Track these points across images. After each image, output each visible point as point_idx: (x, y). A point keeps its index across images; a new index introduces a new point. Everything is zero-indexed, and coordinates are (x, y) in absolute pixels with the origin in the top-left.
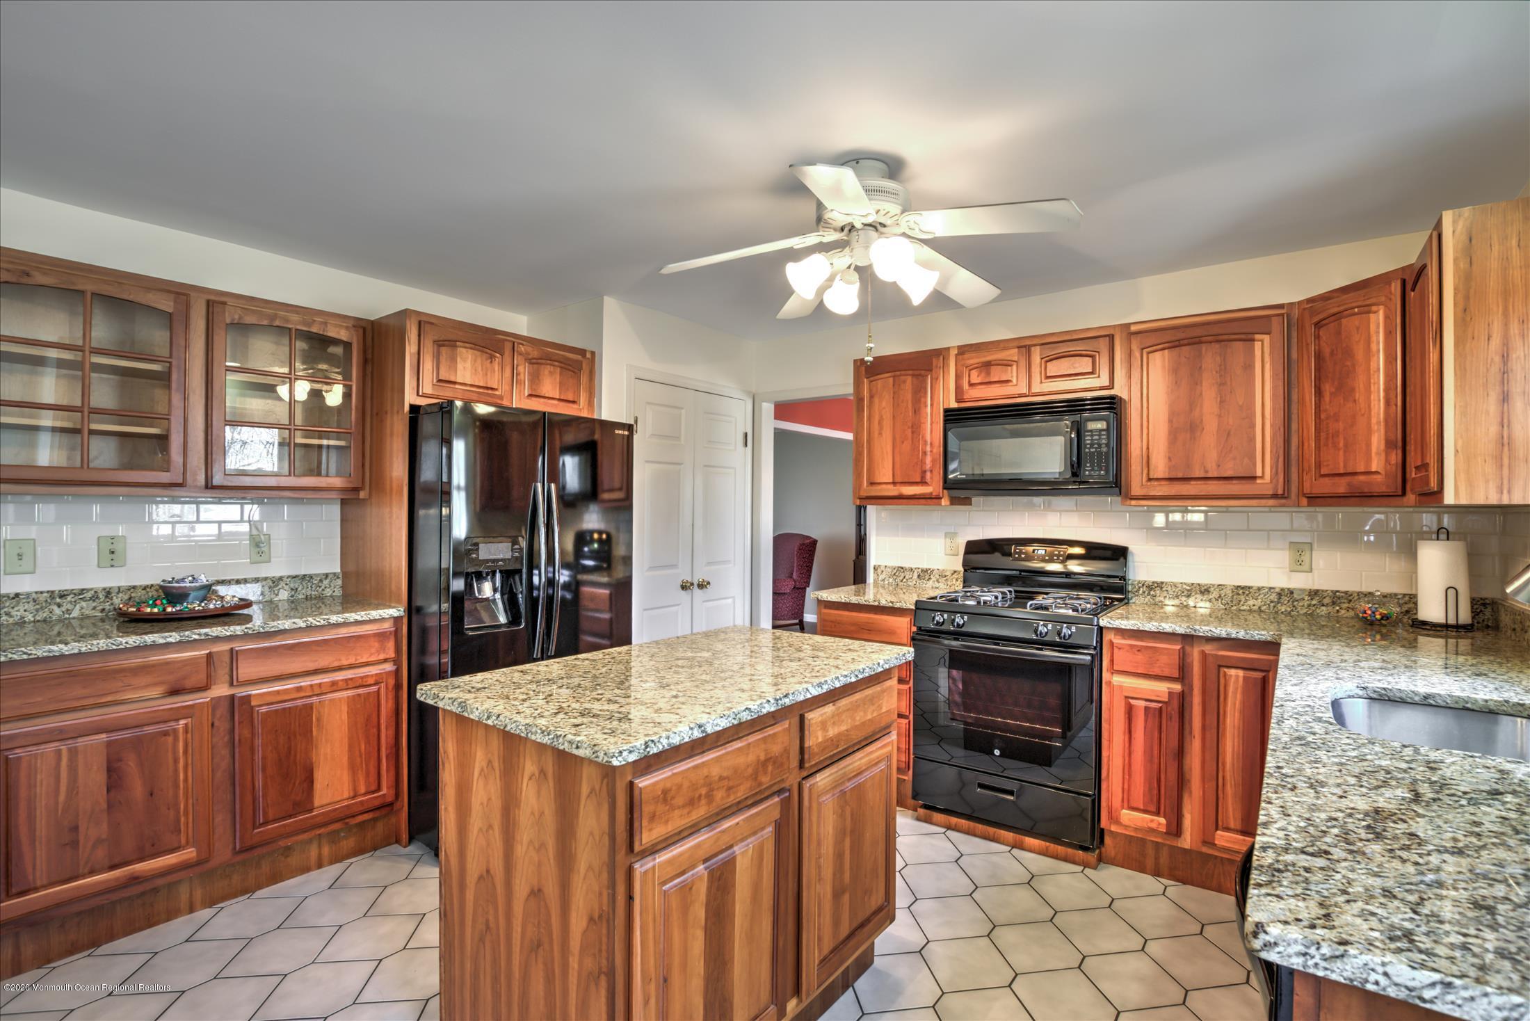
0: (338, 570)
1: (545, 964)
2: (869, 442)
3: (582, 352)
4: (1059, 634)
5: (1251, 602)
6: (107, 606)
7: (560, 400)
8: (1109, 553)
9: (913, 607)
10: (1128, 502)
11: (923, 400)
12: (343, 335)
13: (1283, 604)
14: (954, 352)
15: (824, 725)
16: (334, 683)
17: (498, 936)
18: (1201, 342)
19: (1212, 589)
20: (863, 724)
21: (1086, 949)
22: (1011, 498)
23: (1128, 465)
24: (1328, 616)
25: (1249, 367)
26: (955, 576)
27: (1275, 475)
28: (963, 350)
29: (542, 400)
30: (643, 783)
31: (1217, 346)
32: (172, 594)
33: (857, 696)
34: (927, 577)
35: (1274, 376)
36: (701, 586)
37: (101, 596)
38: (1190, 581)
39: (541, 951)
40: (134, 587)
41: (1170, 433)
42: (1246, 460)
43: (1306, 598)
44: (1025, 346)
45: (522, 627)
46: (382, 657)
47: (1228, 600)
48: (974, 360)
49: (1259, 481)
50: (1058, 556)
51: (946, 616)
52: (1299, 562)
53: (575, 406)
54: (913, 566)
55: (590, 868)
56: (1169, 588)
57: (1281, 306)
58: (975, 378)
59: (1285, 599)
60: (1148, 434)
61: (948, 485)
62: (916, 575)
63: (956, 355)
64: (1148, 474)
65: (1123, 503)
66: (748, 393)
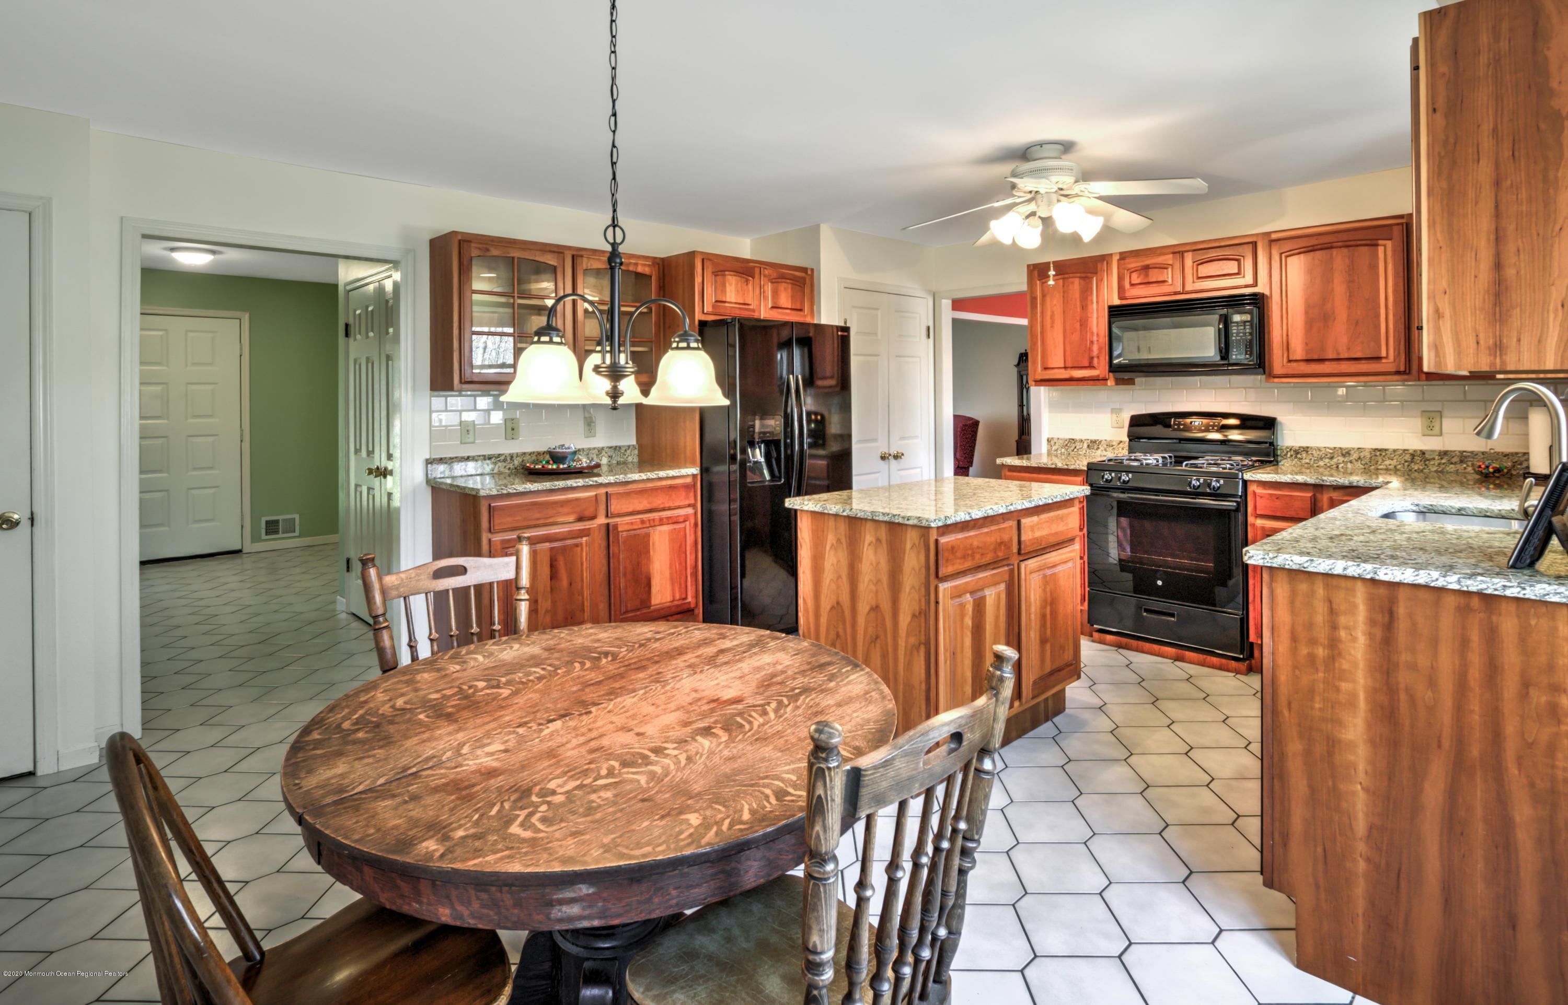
0: (634, 442)
1: (882, 648)
2: (1042, 333)
3: (805, 270)
4: (1209, 485)
5: (1387, 462)
6: (511, 466)
7: (792, 309)
8: (1261, 424)
9: (1085, 468)
10: (1272, 380)
11: (1089, 298)
12: (647, 271)
13: (1416, 463)
14: (1116, 258)
15: (1032, 528)
16: (661, 519)
17: (846, 640)
18: (1332, 248)
19: (1352, 452)
20: (1057, 533)
21: (1228, 714)
22: (1170, 379)
23: (1271, 349)
24: (1457, 472)
25: (1374, 267)
26: (1121, 445)
27: (1397, 356)
28: (1123, 256)
29: (780, 310)
30: (943, 540)
31: (1345, 251)
32: (556, 457)
33: (1052, 514)
34: (1096, 447)
35: (1396, 274)
36: (896, 457)
37: (508, 459)
38: (1332, 446)
39: (878, 641)
40: (525, 453)
41: (1306, 323)
42: (1372, 344)
43: (1437, 458)
44: (1178, 252)
45: (783, 481)
46: (687, 502)
47: (1367, 460)
48: (1134, 264)
49: (1384, 361)
50: (1213, 426)
51: (1113, 475)
52: (1431, 428)
53: (801, 313)
54: (1083, 438)
55: (913, 587)
56: (1314, 452)
57: (1401, 217)
58: (1136, 279)
59: (1417, 459)
60: (1287, 324)
61: (1113, 369)
62: (1085, 445)
63: (1119, 260)
64: (1288, 356)
65: (1267, 380)
66: (929, 292)
